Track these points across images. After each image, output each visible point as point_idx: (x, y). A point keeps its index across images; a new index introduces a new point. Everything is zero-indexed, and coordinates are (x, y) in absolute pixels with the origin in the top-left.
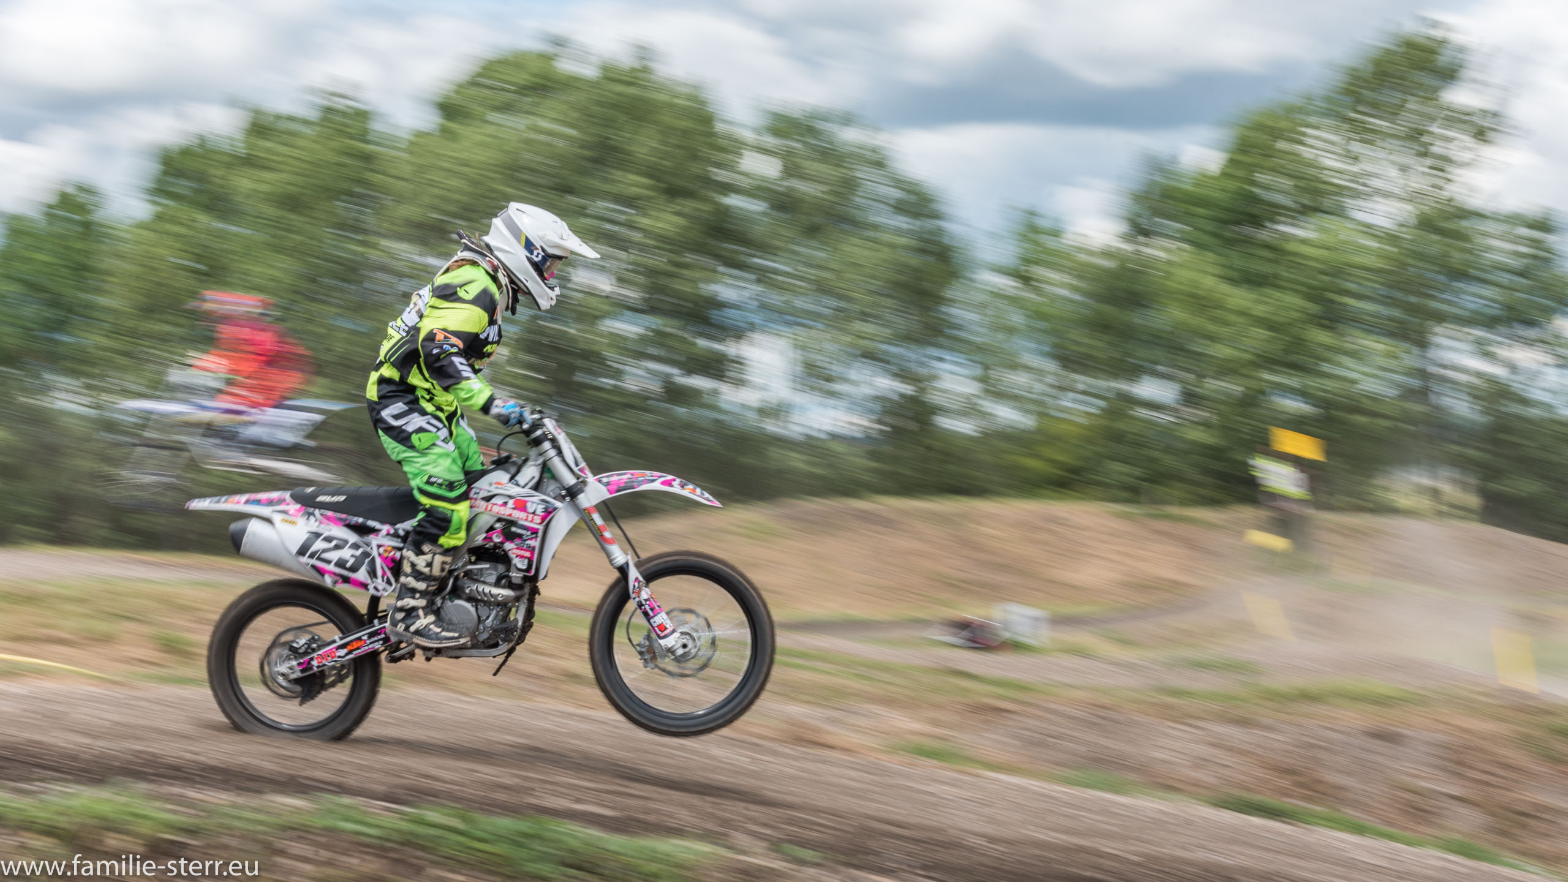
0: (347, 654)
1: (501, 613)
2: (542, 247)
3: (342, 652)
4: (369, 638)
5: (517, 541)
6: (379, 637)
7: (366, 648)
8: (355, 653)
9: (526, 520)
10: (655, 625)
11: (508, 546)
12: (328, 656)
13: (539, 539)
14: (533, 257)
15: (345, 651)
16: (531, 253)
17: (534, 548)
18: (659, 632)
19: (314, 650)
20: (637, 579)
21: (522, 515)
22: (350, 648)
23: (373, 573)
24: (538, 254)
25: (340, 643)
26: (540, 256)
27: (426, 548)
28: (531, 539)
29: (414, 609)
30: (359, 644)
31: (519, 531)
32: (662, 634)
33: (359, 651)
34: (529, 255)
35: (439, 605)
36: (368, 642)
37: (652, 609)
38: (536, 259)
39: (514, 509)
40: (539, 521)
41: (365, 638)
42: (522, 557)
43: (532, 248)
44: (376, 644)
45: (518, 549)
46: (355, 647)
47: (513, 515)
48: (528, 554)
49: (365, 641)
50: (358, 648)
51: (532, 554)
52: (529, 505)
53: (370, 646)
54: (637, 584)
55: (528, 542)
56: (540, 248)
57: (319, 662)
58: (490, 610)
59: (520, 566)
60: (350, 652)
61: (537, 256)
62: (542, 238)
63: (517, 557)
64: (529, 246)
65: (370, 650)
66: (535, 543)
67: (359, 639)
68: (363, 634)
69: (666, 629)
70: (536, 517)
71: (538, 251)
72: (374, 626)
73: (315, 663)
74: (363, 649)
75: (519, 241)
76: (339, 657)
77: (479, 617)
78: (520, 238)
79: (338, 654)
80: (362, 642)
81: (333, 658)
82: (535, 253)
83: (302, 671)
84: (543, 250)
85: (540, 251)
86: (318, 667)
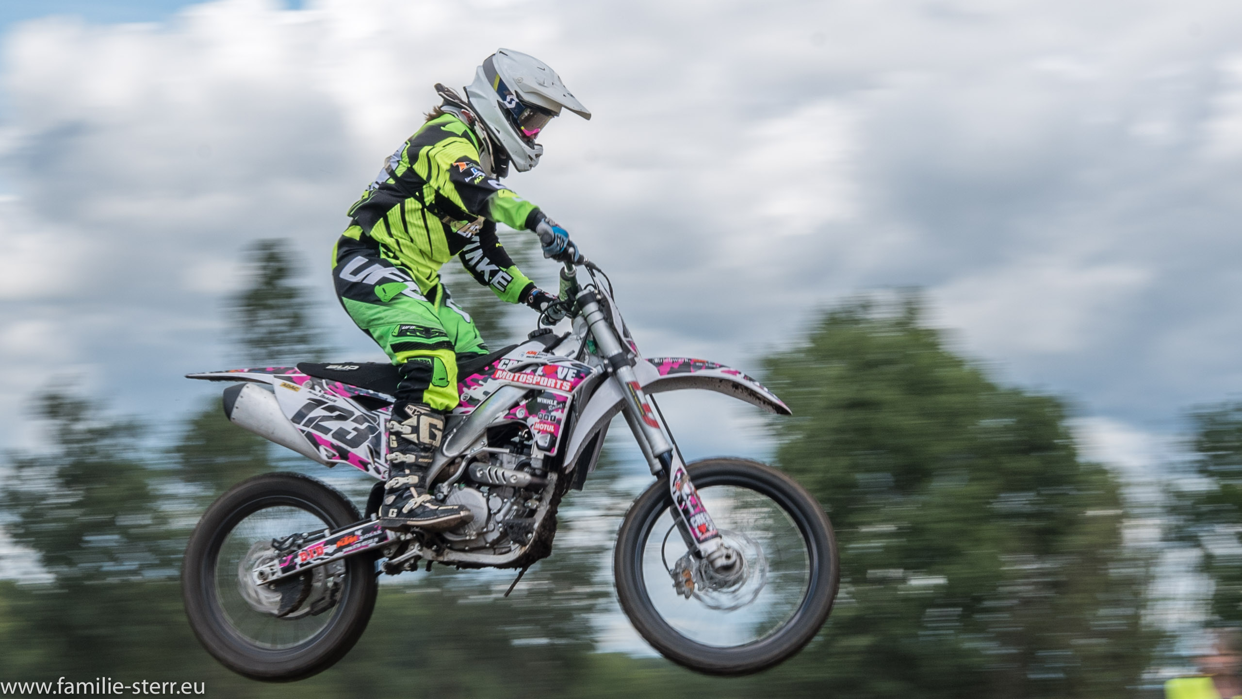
0: (336, 552)
1: (515, 507)
2: (516, 92)
3: (331, 549)
4: (363, 533)
5: (542, 414)
6: (375, 533)
7: (359, 545)
8: (345, 550)
9: (555, 387)
10: (695, 526)
11: (532, 420)
12: (315, 553)
13: (566, 410)
14: (506, 103)
15: (334, 547)
16: (504, 99)
17: (559, 421)
18: (699, 534)
19: (300, 547)
20: (680, 470)
21: (552, 382)
22: (340, 544)
23: (375, 452)
24: (512, 100)
25: (328, 537)
26: (514, 103)
27: (409, 409)
28: (557, 410)
29: (406, 487)
30: (351, 540)
31: (545, 401)
32: (702, 537)
33: (350, 548)
34: (501, 100)
35: (446, 493)
36: (362, 538)
37: (695, 506)
38: (509, 106)
39: (543, 376)
40: (568, 388)
41: (359, 533)
42: (544, 432)
43: (505, 92)
44: (371, 541)
45: (540, 423)
46: (346, 543)
47: (541, 383)
48: (551, 429)
49: (358, 536)
50: (349, 545)
51: (557, 429)
52: (560, 370)
53: (364, 544)
54: (679, 475)
55: (553, 414)
56: (514, 94)
57: (303, 560)
58: (503, 502)
59: (541, 443)
60: (340, 549)
61: (510, 103)
62: (519, 82)
63: (538, 433)
64: (502, 90)
65: (362, 549)
66: (562, 415)
67: (352, 534)
68: (358, 530)
69: (707, 530)
70: (565, 383)
71: (511, 97)
72: (371, 521)
73: (298, 560)
74: (354, 547)
75: (492, 84)
76: (326, 554)
77: (489, 510)
78: (494, 81)
79: (325, 551)
80: (355, 538)
81: (319, 555)
82: (508, 98)
83: (284, 570)
84: (518, 96)
85: (514, 97)
86: (301, 565)
